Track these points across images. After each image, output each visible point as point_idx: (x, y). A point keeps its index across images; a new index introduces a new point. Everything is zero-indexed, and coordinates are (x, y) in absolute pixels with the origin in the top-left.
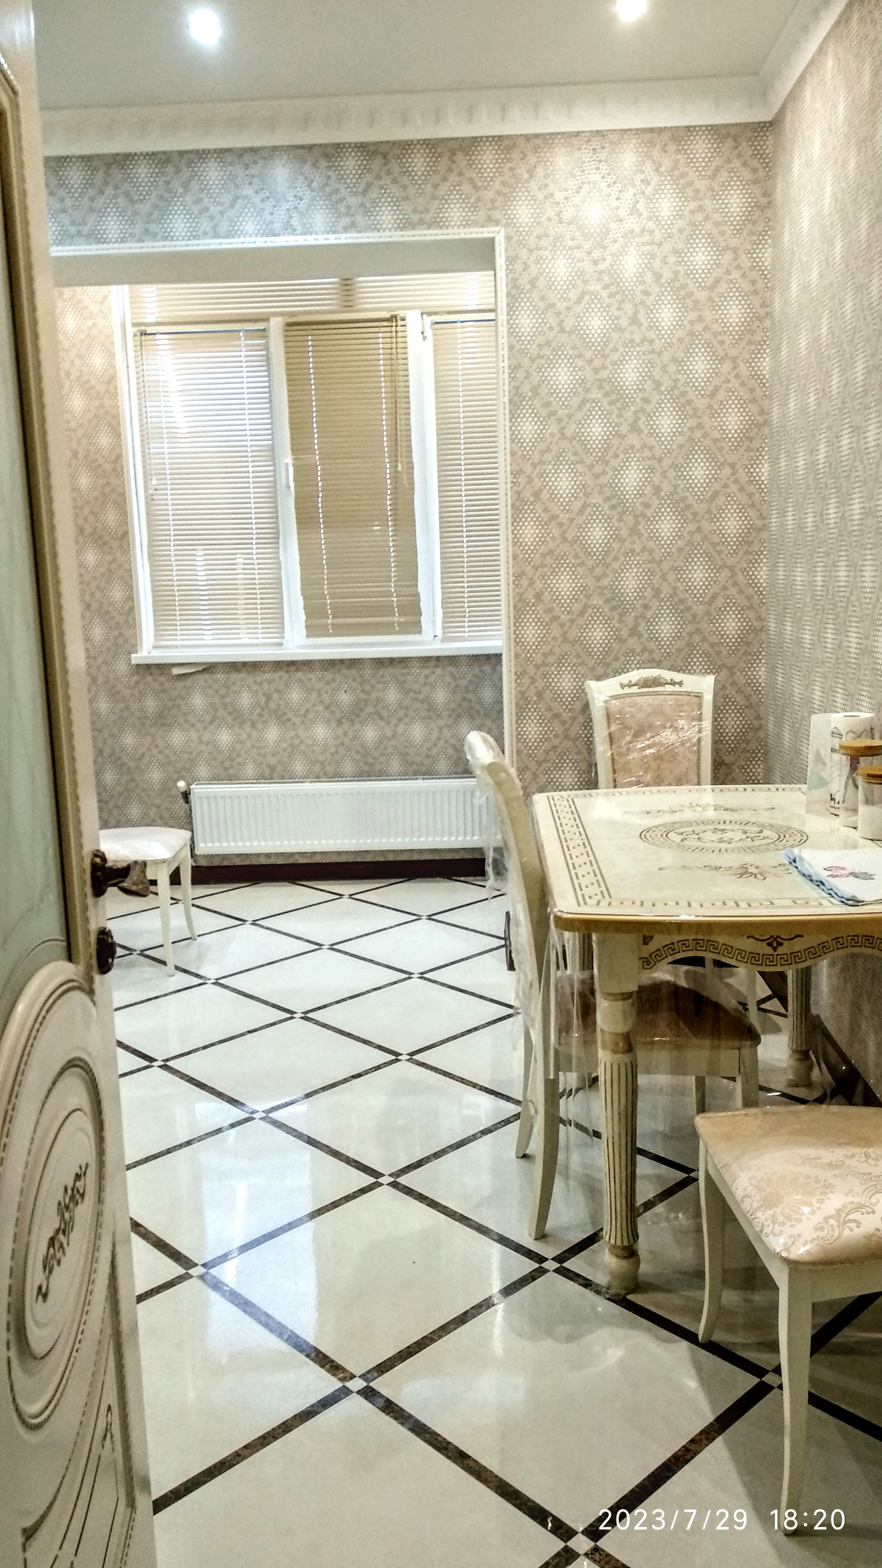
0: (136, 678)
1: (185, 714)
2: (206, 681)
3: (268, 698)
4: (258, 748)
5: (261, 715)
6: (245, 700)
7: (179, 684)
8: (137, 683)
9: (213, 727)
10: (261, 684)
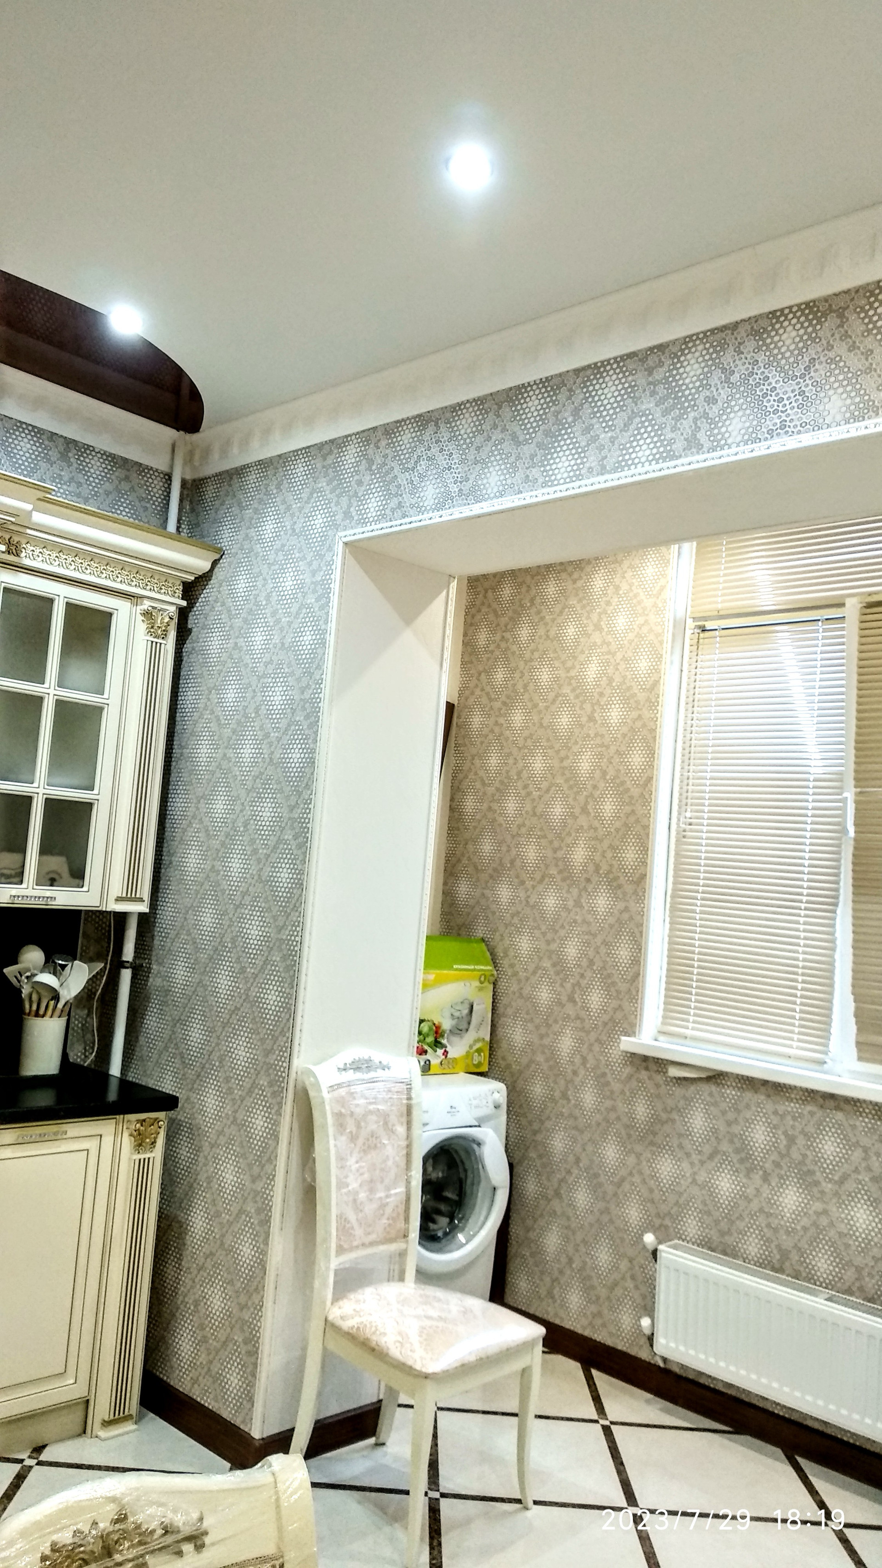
0: (628, 1070)
1: (680, 1135)
2: (711, 1094)
3: (792, 1140)
4: (769, 1215)
5: (777, 1165)
6: (759, 1136)
7: (679, 1091)
8: (630, 1077)
9: (710, 1165)
10: (782, 1117)
